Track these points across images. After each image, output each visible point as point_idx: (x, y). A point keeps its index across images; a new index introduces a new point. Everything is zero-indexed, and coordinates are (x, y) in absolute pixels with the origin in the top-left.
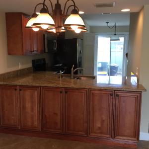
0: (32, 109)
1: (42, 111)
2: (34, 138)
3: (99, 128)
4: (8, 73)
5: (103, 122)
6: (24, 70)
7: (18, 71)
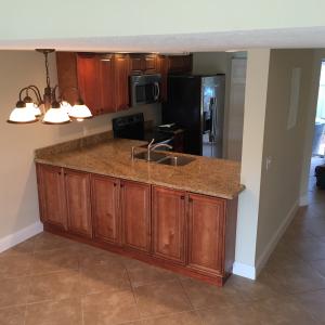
0: (81, 205)
1: (93, 209)
2: (85, 245)
3: (167, 246)
4: (60, 145)
5: (171, 237)
6: (91, 137)
7: (80, 140)
